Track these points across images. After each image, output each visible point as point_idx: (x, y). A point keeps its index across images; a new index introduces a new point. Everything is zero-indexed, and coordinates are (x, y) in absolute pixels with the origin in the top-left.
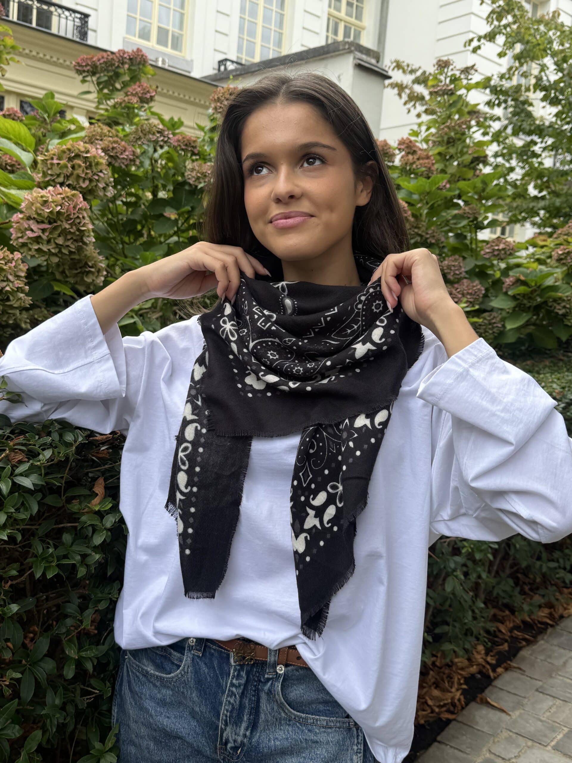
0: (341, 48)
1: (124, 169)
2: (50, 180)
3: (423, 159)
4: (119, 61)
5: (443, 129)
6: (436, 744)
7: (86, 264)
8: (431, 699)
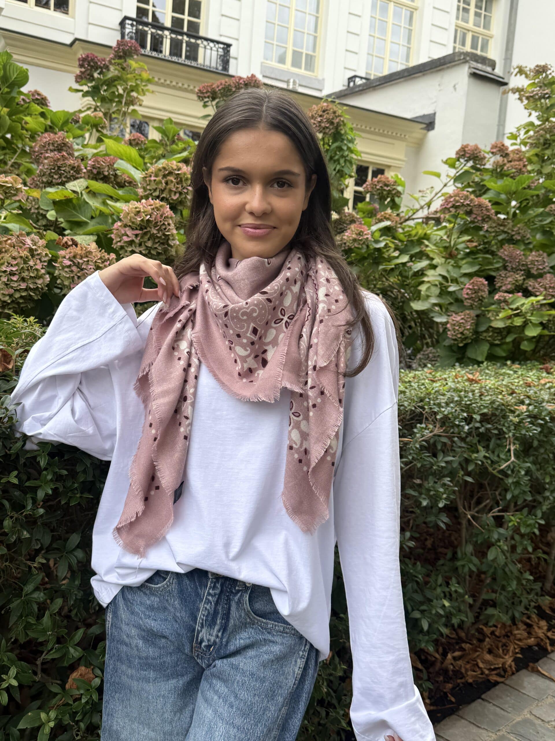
0: (456, 59)
2: (149, 194)
3: (515, 160)
4: (235, 87)
5: (538, 131)
6: (480, 700)
8: (483, 662)
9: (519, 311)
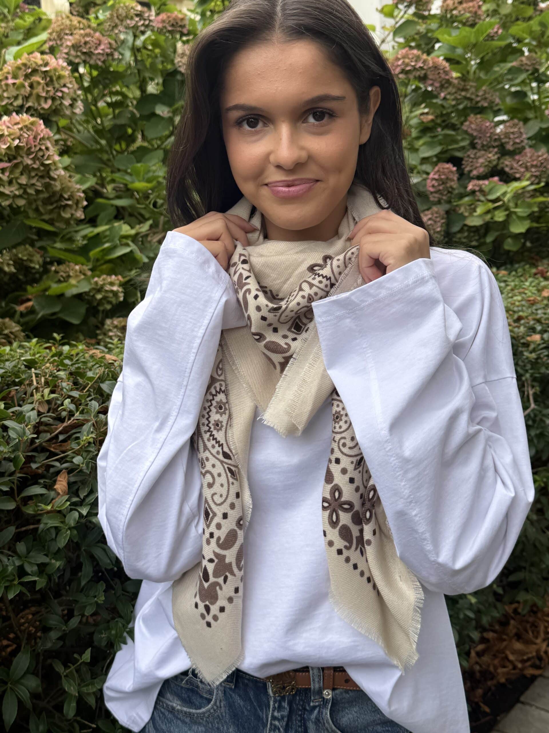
1: (101, 67)
2: (7, 104)
7: (61, 196)
8: (512, 653)
9: (500, 203)
